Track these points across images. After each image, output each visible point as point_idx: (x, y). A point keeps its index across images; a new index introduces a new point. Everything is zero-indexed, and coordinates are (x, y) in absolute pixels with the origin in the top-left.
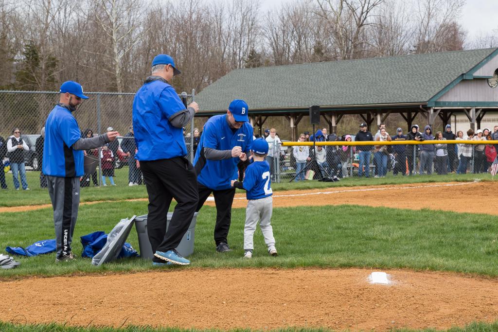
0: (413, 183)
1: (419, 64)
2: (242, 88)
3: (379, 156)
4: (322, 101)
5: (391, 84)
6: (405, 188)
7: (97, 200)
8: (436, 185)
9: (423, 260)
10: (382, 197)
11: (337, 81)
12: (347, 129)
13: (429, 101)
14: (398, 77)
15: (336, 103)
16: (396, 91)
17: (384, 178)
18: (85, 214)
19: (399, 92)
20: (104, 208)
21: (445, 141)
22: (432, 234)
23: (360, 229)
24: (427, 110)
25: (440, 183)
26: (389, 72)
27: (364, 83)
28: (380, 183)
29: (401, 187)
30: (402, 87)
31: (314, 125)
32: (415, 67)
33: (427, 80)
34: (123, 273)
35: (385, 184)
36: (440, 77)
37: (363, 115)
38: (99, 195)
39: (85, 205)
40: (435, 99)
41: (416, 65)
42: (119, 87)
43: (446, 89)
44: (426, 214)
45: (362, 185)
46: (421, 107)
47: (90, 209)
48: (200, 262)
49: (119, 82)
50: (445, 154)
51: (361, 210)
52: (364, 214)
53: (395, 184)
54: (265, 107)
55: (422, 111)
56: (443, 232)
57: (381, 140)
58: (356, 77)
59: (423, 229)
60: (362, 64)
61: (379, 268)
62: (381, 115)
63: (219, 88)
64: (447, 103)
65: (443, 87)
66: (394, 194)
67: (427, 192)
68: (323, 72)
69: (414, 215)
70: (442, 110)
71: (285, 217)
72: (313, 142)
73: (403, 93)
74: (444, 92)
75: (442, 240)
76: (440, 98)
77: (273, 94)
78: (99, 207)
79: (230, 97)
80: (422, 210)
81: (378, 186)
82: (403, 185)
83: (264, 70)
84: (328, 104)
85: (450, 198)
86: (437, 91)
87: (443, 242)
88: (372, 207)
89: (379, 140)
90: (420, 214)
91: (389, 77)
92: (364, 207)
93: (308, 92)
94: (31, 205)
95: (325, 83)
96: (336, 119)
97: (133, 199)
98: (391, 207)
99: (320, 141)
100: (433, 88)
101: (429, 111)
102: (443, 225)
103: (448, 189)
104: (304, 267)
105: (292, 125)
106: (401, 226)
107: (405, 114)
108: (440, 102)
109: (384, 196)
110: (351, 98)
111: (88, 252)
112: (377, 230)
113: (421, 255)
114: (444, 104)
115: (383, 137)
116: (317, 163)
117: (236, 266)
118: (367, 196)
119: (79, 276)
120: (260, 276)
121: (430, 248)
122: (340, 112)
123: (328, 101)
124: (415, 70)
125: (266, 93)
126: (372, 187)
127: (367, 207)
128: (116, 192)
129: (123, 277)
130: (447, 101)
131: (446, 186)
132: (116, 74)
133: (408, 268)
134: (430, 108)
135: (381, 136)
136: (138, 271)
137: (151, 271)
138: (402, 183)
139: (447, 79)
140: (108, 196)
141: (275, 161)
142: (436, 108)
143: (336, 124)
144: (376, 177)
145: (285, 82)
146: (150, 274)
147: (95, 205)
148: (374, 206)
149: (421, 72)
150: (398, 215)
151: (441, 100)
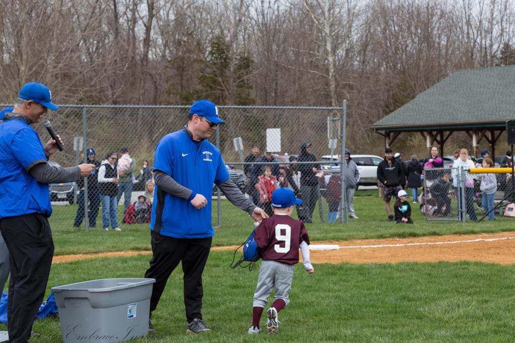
31: (512, 146)
49: (333, 86)
77: (502, 103)
79: (448, 106)
94: (84, 254)
97: (223, 245)
125: (493, 101)
132: (329, 75)
141: (459, 193)
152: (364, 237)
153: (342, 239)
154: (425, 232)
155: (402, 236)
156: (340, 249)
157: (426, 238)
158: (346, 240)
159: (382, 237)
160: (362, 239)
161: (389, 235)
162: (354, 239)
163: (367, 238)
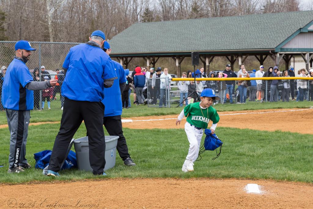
0: (266, 109)
1: (269, 21)
2: (141, 37)
3: (241, 88)
4: (199, 47)
5: (249, 35)
6: (261, 113)
7: (40, 122)
8: (283, 110)
9: (281, 172)
10: (245, 120)
11: (210, 32)
12: (215, 66)
13: (276, 48)
14: (254, 30)
15: (209, 49)
16: (252, 40)
17: (244, 104)
18: (33, 133)
19: (255, 41)
20: (47, 129)
21: (289, 78)
22: (285, 152)
23: (233, 146)
24: (275, 54)
25: (286, 109)
26: (247, 26)
27: (229, 34)
28: (243, 109)
29: (258, 112)
30: (257, 37)
31: (194, 66)
32: (266, 23)
33: (275, 33)
34: (66, 182)
35: (247, 110)
36: (284, 30)
37: (228, 57)
38: (41, 117)
39: (32, 125)
40: (280, 47)
41: (267, 21)
42: (51, 35)
43: (288, 39)
44: (279, 135)
45: (230, 111)
46: (270, 52)
47: (36, 129)
48: (121, 173)
49: (51, 31)
50: (288, 87)
51: (232, 131)
52: (234, 134)
53: (254, 109)
54: (157, 51)
55: (271, 55)
56: (293, 149)
57: (243, 77)
58: (224, 30)
59: (279, 147)
60: (227, 20)
61: (250, 179)
62: (242, 57)
63: (124, 37)
64: (289, 49)
65: (286, 38)
66: (254, 118)
67: (277, 116)
68: (200, 26)
69: (270, 136)
70: (285, 54)
71: (178, 137)
72: (194, 78)
73: (257, 42)
74: (287, 42)
75: (293, 156)
76: (284, 46)
77: (163, 42)
78: (42, 127)
79: (132, 43)
80: (276, 131)
81: (241, 111)
82: (260, 110)
83: (157, 23)
84: (204, 49)
85: (294, 121)
86: (282, 40)
87: (293, 158)
88: (239, 129)
89: (241, 76)
90: (274, 134)
91: (247, 30)
92: (234, 129)
93: (189, 40)
95: (201, 33)
96: (209, 60)
98: (254, 128)
99: (198, 77)
100: (279, 38)
101: (276, 55)
102: (292, 144)
103: (292, 114)
104: (197, 178)
105: (177, 64)
106: (262, 144)
107: (259, 57)
108: (284, 48)
109: (246, 119)
110: (220, 45)
111: (40, 165)
112: (245, 148)
113: (279, 168)
114: (287, 50)
115: (244, 75)
116: (197, 94)
117: (147, 177)
118: (234, 119)
119: (35, 183)
120: (167, 185)
121: (285, 162)
122: (211, 55)
123: (204, 47)
124: (266, 25)
125: (158, 41)
126: (238, 112)
127: (236, 129)
128: (53, 115)
129: (67, 185)
130: (289, 48)
131: (291, 112)
132: (48, 25)
133: (271, 179)
134: (277, 53)
135: (242, 74)
136: (77, 180)
137: (87, 180)
138: (259, 109)
139: (289, 32)
140: (47, 119)
141: (166, 92)
142: (281, 53)
143: (209, 64)
144: (238, 103)
145: (173, 33)
146: (87, 183)
147: (40, 125)
148: (241, 128)
149: (271, 27)
150: (259, 135)
151: (285, 47)
152: (138, 115)
153: (127, 117)
154: (168, 113)
155: (157, 115)
156: (133, 122)
157: (170, 116)
158: (129, 117)
159: (147, 115)
160: (137, 116)
161: (150, 114)
162: (133, 116)
163: (140, 116)
